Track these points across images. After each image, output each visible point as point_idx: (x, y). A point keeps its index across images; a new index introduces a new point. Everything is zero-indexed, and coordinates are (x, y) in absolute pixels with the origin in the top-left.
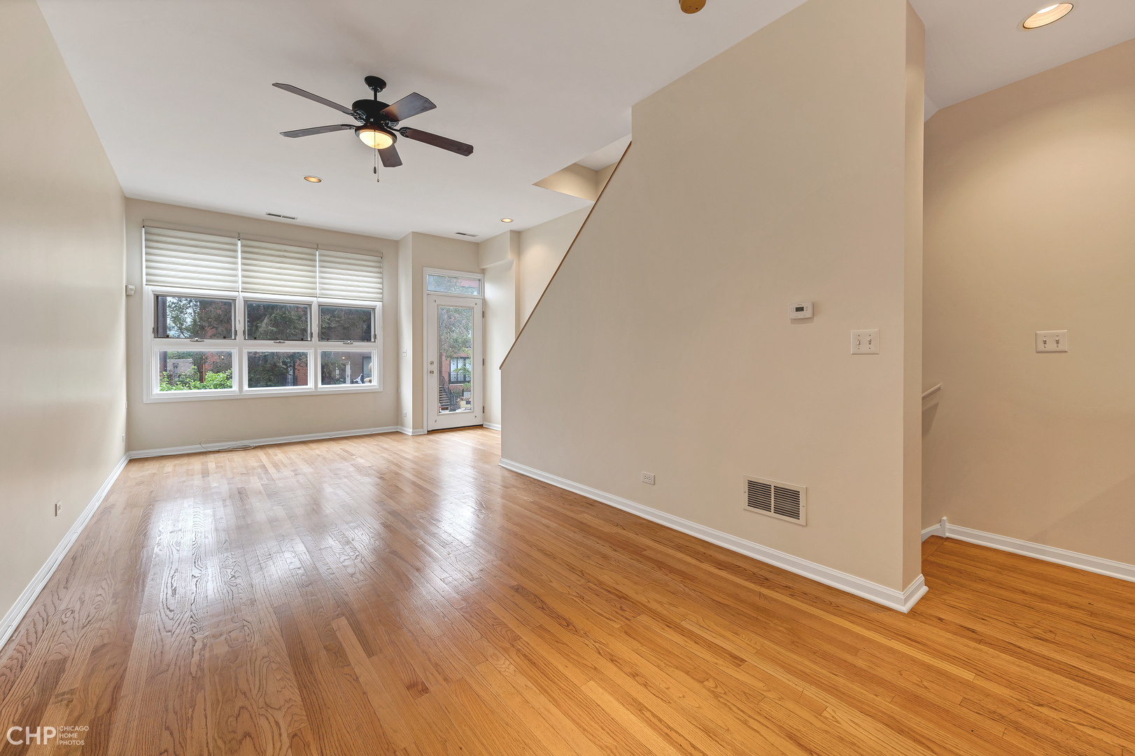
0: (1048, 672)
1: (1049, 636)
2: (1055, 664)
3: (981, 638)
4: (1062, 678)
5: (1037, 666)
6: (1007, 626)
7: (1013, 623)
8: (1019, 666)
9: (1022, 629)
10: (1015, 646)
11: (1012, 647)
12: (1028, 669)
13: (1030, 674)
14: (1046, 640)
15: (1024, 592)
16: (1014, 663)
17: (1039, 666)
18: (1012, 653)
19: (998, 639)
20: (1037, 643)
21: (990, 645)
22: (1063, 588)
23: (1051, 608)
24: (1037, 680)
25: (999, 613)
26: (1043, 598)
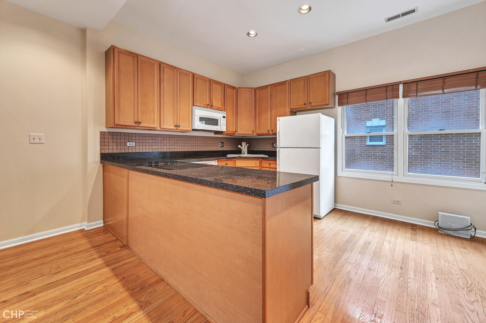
0: (69, 283)
1: (59, 270)
2: (69, 278)
3: (34, 292)
4: (75, 281)
5: (64, 284)
6: (40, 278)
7: (42, 275)
8: (58, 290)
9: (47, 274)
10: (50, 283)
11: (49, 285)
12: (62, 288)
13: (64, 289)
14: (59, 272)
15: (36, 259)
16: (55, 291)
17: (65, 283)
18: (52, 287)
19: (41, 287)
20: (57, 275)
21: (40, 292)
22: (49, 248)
23: (52, 258)
24: (68, 289)
25: (33, 275)
26: (46, 256)
